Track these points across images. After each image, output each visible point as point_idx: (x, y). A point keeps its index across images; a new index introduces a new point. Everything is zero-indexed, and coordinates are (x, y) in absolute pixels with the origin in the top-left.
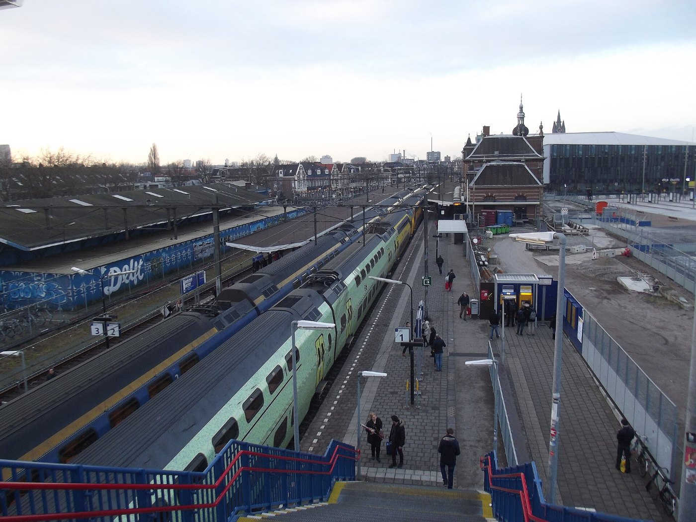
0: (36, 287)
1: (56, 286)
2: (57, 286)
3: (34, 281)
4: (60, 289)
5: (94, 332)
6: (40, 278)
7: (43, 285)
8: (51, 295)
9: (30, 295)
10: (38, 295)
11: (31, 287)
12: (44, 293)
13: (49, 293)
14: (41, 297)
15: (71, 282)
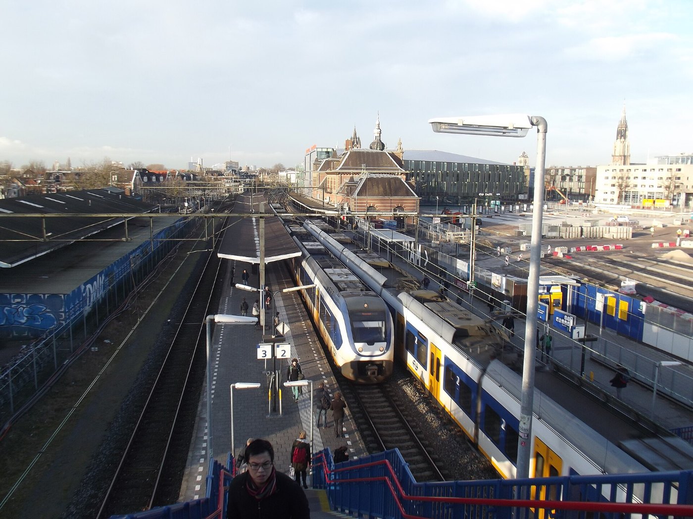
0: (14, 311)
1: (43, 308)
2: (45, 308)
3: (10, 304)
4: (48, 312)
5: (260, 356)
6: (19, 300)
7: (24, 309)
8: (35, 319)
9: (4, 321)
10: (15, 321)
11: (6, 312)
12: (25, 318)
13: (31, 317)
14: (20, 322)
15: (64, 303)
